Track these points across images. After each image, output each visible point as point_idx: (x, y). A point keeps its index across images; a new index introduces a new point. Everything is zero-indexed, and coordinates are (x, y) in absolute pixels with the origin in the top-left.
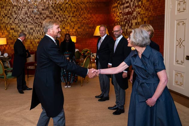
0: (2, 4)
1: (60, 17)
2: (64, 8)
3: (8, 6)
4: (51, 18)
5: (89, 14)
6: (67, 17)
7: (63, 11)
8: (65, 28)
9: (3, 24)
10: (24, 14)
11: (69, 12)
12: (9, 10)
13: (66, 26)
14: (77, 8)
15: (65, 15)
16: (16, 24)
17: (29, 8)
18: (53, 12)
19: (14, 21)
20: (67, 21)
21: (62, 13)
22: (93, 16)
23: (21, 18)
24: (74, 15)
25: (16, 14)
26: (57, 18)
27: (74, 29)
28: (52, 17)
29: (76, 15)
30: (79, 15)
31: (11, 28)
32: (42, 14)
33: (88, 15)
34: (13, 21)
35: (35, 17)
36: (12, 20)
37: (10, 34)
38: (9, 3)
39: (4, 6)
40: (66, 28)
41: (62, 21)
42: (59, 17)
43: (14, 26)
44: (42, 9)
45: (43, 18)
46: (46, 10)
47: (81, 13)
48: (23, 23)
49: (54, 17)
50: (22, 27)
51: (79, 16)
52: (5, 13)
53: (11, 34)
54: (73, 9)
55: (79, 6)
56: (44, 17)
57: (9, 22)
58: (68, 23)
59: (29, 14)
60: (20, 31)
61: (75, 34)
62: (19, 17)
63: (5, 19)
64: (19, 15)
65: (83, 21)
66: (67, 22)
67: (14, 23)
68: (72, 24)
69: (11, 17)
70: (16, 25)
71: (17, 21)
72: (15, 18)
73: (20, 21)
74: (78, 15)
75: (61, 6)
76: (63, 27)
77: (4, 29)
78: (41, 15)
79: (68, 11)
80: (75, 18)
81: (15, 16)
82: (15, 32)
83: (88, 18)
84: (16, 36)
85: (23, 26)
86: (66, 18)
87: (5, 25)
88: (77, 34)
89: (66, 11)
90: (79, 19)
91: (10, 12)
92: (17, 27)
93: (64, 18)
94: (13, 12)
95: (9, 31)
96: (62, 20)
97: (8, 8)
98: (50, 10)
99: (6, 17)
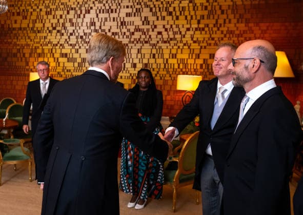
0: (49, 6)
1: (166, 30)
2: (177, 9)
3: (59, 9)
4: (145, 34)
5: (242, 23)
6: (183, 30)
7: (175, 18)
8: (176, 55)
9: (47, 45)
10: (89, 25)
11: (189, 18)
12: (61, 16)
13: (179, 51)
14: (209, 8)
15: (177, 26)
16: (71, 45)
17: (100, 12)
18: (152, 19)
19: (68, 40)
20: (183, 39)
21: (171, 22)
22: (254, 28)
23: (82, 34)
24: (201, 26)
25: (73, 26)
26: (160, 33)
27: (199, 58)
28: (148, 30)
29: (207, 25)
30: (214, 26)
31: (63, 54)
32: (125, 25)
33: (238, 25)
34: (66, 40)
35: (109, 31)
36: (65, 37)
37: (59, 66)
38: (62, 4)
39: (51, 9)
40: (179, 56)
41: (171, 39)
42: (163, 30)
43: (67, 50)
44: (127, 14)
45: (128, 34)
46: (135, 16)
47: (221, 21)
48: (86, 43)
49: (153, 31)
50: (82, 51)
51: (215, 29)
52: (52, 24)
53: (61, 65)
54: (199, 13)
55: (215, 4)
56: (129, 30)
57: (58, 42)
58: (185, 45)
59: (98, 24)
60: (79, 60)
61: (202, 70)
62: (79, 31)
63: (51, 35)
64: (78, 28)
65: (225, 39)
66: (181, 42)
67: (68, 43)
68: (195, 46)
69: (63, 31)
70: (71, 47)
71: (73, 40)
72: (71, 34)
73: (80, 40)
74: (211, 26)
75: (170, 6)
76: (173, 54)
77: (49, 55)
78: (124, 27)
79: (186, 17)
80: (203, 32)
81: (70, 29)
82: (68, 62)
83: (237, 32)
84: (70, 70)
85: (85, 50)
86: (180, 33)
87: (52, 48)
88: (206, 70)
89: (182, 18)
90: (213, 36)
91: (61, 21)
92: (73, 51)
93: (175, 33)
94: (68, 20)
95: (58, 59)
96: (172, 36)
97: (59, 13)
98: (143, 15)
99: (55, 32)
